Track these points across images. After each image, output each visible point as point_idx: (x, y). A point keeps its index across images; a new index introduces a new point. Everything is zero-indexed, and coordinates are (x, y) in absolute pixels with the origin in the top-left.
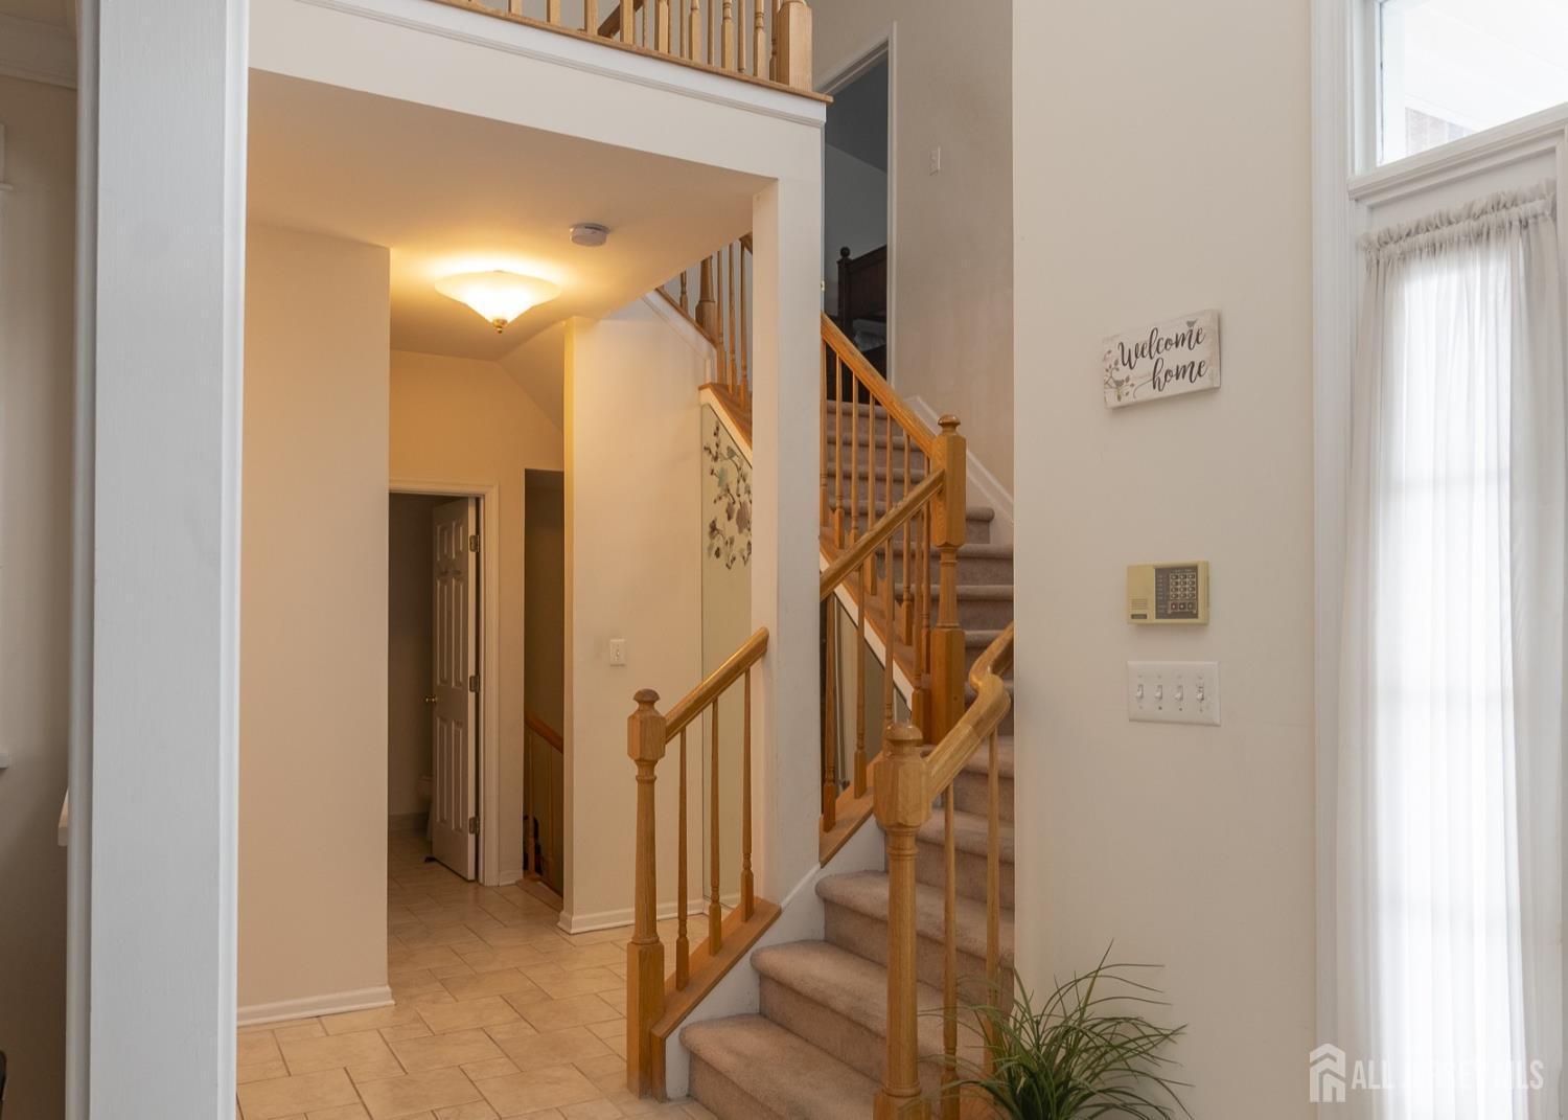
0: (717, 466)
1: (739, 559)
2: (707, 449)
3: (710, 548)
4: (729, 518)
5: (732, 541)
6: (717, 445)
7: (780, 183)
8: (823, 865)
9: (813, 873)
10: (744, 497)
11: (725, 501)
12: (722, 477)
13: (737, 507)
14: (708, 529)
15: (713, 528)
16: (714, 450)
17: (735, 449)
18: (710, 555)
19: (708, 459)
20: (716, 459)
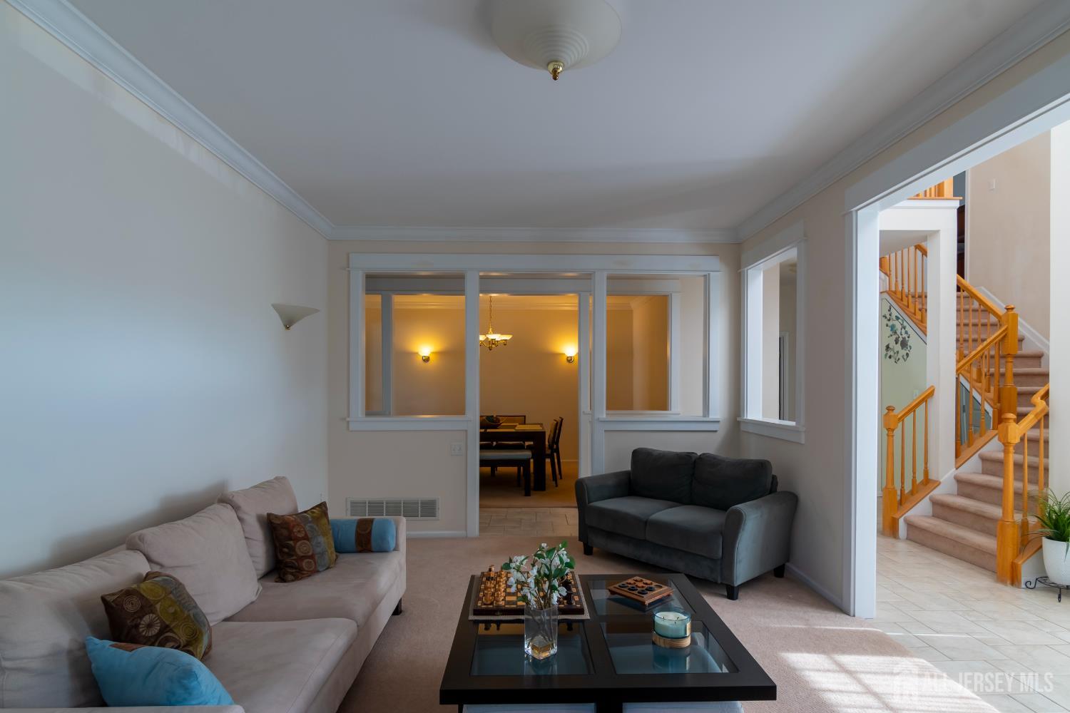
0: (890, 323)
1: (901, 358)
2: (885, 317)
3: (886, 355)
4: (896, 343)
5: (898, 352)
6: (890, 315)
7: (941, 232)
8: (957, 469)
9: (952, 472)
10: (904, 335)
11: (894, 337)
12: (893, 327)
13: (901, 339)
14: (885, 348)
15: (888, 347)
16: (888, 317)
17: (900, 316)
18: (886, 357)
19: (885, 321)
20: (889, 320)
